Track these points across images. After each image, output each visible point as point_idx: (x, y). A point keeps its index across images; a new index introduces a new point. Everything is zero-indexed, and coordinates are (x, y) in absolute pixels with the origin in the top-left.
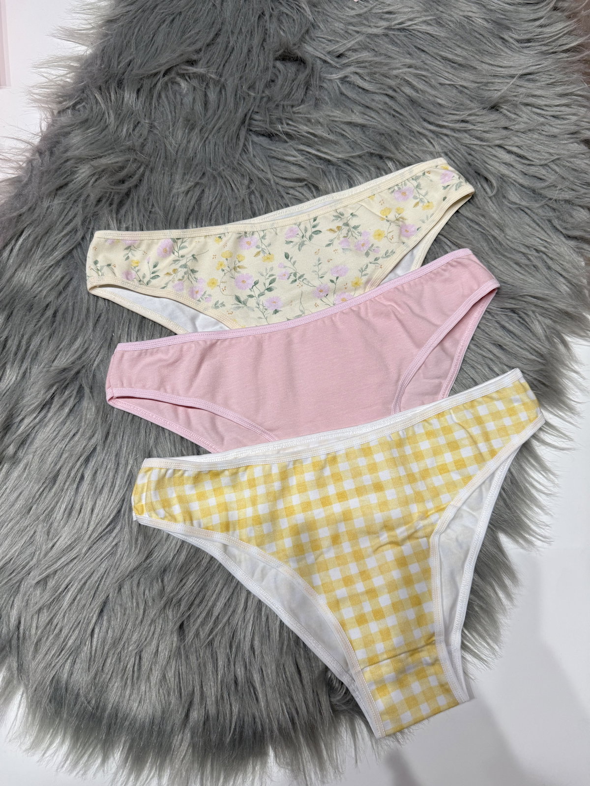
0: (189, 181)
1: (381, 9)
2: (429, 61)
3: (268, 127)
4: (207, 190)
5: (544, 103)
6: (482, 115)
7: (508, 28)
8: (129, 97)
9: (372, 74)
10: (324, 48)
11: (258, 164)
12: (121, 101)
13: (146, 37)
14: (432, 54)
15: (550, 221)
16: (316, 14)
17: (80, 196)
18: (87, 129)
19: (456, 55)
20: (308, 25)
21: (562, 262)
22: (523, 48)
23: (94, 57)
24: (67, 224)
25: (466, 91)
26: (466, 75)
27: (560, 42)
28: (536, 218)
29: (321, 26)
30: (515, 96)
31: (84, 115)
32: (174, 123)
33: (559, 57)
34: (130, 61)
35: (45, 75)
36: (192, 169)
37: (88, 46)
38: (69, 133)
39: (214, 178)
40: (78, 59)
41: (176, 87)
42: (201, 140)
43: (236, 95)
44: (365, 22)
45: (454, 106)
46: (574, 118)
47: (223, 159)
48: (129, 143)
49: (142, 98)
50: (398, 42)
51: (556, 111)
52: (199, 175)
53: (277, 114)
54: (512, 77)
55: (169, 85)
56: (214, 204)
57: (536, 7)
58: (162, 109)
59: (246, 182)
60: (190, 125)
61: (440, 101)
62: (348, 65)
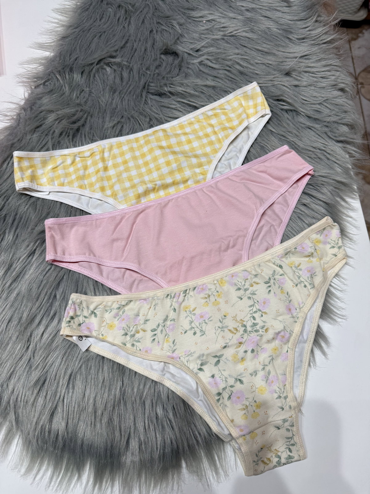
0: (114, 120)
1: (219, 25)
2: (248, 51)
3: (159, 90)
4: (125, 126)
5: (315, 70)
6: (281, 77)
7: (291, 33)
8: (77, 77)
9: (217, 59)
10: (188, 47)
11: (154, 110)
12: (72, 79)
13: (85, 45)
14: (250, 48)
15: (326, 133)
16: (182, 29)
17: (49, 132)
18: (53, 95)
19: (264, 47)
20: (178, 35)
21: (335, 155)
22: (301, 42)
23: (55, 57)
25: (270, 66)
26: (270, 57)
27: (321, 38)
28: (317, 132)
29: (186, 35)
30: (299, 68)
31: (50, 88)
32: (104, 89)
33: (321, 46)
34: (77, 58)
35: (25, 68)
36: (115, 114)
37: (51, 52)
38: (41, 98)
39: (129, 118)
40: (46, 58)
41: (104, 71)
42: (120, 99)
43: (139, 73)
44: (210, 33)
46: (334, 77)
47: (133, 108)
48: (78, 101)
49: (84, 77)
50: (230, 42)
51: (323, 74)
52: (120, 117)
53: (163, 82)
54: (296, 58)
55: (100, 70)
57: (306, 21)
58: (96, 83)
59: (148, 120)
60: (113, 90)
61: (257, 72)
62: (203, 55)
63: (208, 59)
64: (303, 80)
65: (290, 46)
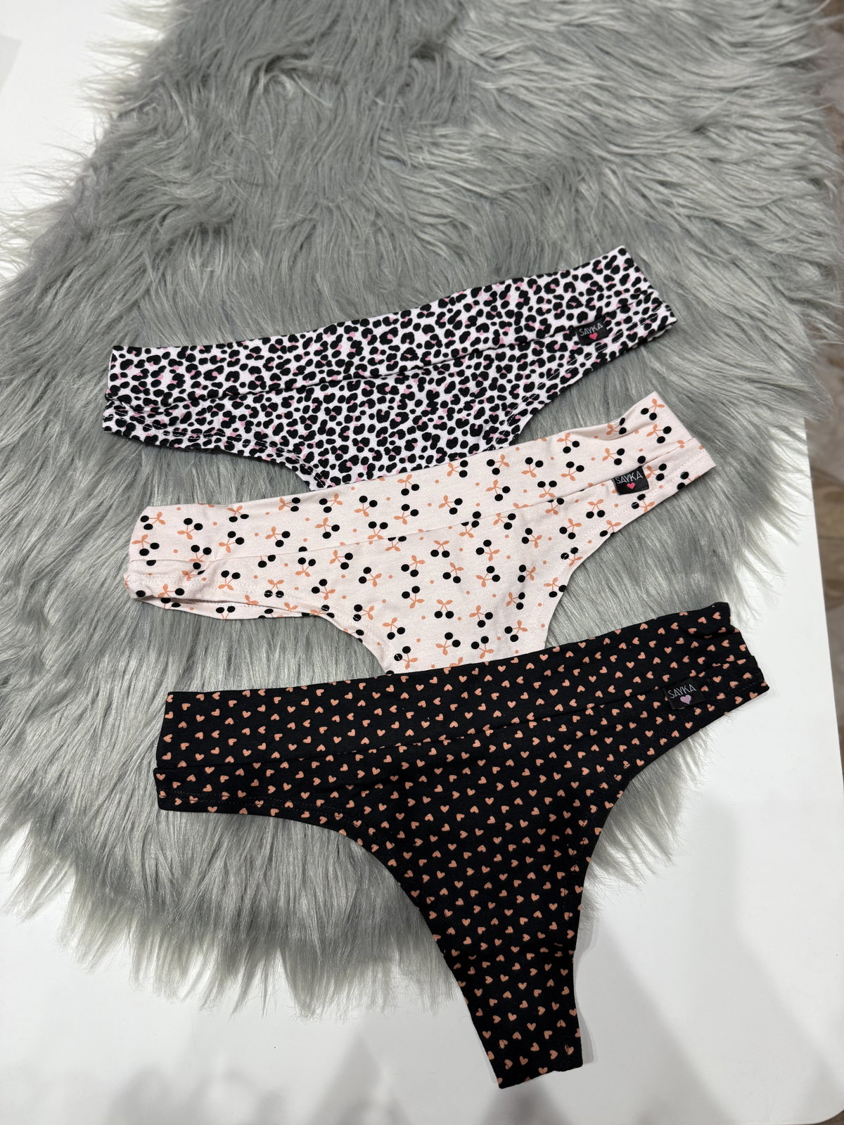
2: (616, 66)
4: (319, 226)
5: (763, 126)
6: (683, 137)
10: (477, 47)
11: (388, 195)
12: (205, 104)
13: (239, 21)
14: (619, 57)
15: (770, 280)
19: (651, 59)
21: (784, 331)
22: (738, 53)
23: (167, 44)
24: (132, 262)
25: (661, 106)
26: (662, 85)
27: (785, 51)
28: (752, 274)
29: (473, 14)
30: (727, 116)
31: (154, 120)
32: (277, 136)
34: (218, 51)
36: (300, 200)
37: (159, 29)
38: (133, 144)
39: (330, 211)
40: (145, 46)
41: (279, 89)
42: (313, 161)
43: (359, 103)
47: (341, 187)
51: (779, 138)
52: (310, 207)
54: (722, 91)
55: (271, 86)
58: (261, 118)
59: (372, 217)
61: (629, 118)
62: (510, 73)
64: (732, 146)
65: (711, 60)
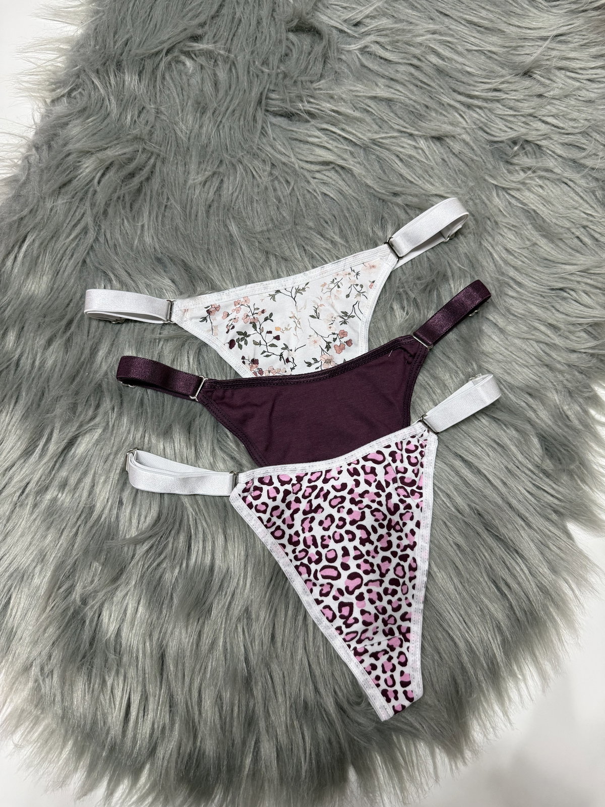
0: (206, 170)
3: (288, 107)
4: (225, 179)
5: (578, 66)
6: (515, 82)
8: (130, 80)
9: (394, 43)
10: (340, 16)
11: (279, 147)
12: (121, 86)
13: (142, 12)
14: (456, 18)
15: (593, 192)
17: (86, 192)
18: (88, 118)
19: (482, 18)
22: (551, 7)
23: (86, 37)
24: (75, 226)
25: (495, 56)
26: (494, 39)
30: (548, 60)
31: (81, 103)
33: (590, 15)
34: (128, 40)
35: (31, 60)
36: (208, 157)
37: (78, 25)
38: (67, 124)
39: (233, 165)
40: (68, 41)
41: (181, 67)
42: (215, 124)
43: (249, 72)
45: (484, 73)
47: (240, 144)
48: (135, 132)
49: (145, 82)
50: (419, 6)
51: (592, 74)
52: (217, 163)
53: (295, 92)
55: (173, 65)
56: (235, 195)
58: (168, 92)
59: (268, 168)
60: (201, 108)
61: (469, 69)
62: (367, 34)
63: (377, 43)
